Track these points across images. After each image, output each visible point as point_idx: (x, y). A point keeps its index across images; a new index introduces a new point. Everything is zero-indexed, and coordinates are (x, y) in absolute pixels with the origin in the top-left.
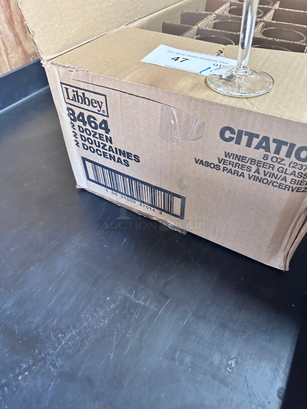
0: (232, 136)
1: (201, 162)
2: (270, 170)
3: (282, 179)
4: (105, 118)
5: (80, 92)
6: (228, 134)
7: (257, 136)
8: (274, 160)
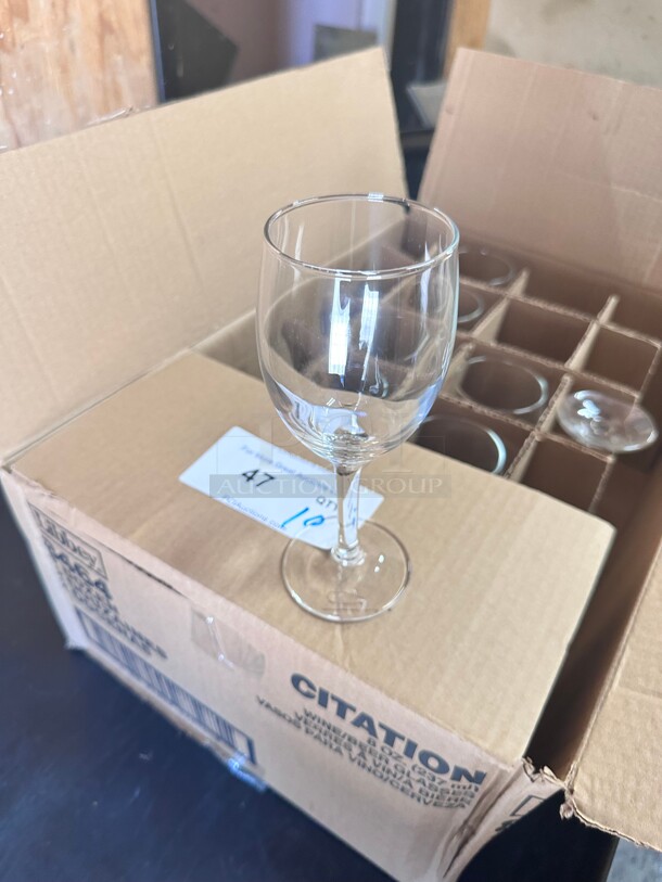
0: (312, 692)
1: (268, 706)
2: (383, 763)
3: (406, 782)
4: (103, 580)
5: (58, 530)
6: (303, 686)
7: (354, 710)
8: (387, 752)
